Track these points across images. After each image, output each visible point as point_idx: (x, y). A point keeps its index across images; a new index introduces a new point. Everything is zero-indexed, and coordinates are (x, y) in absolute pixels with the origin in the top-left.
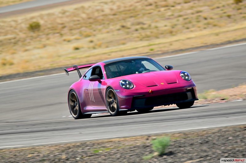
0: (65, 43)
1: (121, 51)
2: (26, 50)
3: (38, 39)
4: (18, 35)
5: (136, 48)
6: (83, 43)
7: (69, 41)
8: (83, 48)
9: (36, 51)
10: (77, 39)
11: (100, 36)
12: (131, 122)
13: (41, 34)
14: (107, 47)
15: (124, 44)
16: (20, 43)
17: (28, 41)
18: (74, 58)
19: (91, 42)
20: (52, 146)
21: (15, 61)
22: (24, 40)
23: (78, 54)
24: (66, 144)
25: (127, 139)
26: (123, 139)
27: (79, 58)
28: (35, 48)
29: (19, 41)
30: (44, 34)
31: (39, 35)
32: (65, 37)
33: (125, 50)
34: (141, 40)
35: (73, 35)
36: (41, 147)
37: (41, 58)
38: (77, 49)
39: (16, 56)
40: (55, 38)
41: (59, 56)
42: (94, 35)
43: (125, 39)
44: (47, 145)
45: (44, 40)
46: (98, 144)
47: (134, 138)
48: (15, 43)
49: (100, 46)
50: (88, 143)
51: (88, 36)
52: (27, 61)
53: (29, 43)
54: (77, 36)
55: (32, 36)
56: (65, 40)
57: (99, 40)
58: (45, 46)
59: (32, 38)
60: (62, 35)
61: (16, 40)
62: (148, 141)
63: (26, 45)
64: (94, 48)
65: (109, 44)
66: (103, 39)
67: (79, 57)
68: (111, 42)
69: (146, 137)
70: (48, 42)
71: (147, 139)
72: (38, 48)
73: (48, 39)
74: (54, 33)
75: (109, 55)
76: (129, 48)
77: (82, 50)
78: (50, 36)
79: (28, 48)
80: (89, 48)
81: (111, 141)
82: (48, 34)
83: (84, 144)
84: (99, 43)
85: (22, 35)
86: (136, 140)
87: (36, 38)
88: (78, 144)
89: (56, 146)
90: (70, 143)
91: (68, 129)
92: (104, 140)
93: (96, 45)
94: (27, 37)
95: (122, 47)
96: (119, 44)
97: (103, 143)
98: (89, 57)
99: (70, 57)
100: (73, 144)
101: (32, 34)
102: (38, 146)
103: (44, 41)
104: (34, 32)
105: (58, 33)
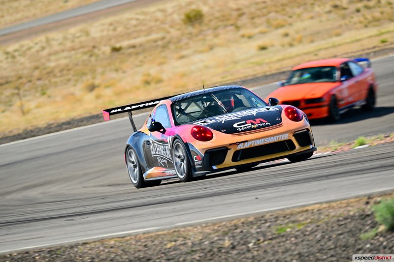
0: (245, 40)
1: (334, 46)
2: (182, 57)
3: (201, 37)
4: (168, 32)
5: (359, 40)
6: (274, 38)
7: (250, 37)
8: (273, 46)
9: (197, 58)
10: (263, 33)
11: (299, 25)
12: (341, 172)
13: (205, 28)
14: (312, 41)
15: (338, 35)
16: (172, 47)
17: (185, 41)
18: (259, 64)
19: (286, 35)
20: (207, 224)
21: (164, 76)
22: (179, 41)
23: (266, 57)
24: (232, 220)
25: (334, 204)
26: (325, 205)
27: (267, 64)
28: (196, 52)
29: (169, 42)
30: (209, 28)
31: (201, 31)
32: (243, 32)
33: (340, 45)
34: (366, 26)
35: (256, 27)
36: (190, 228)
37: (207, 67)
38: (263, 48)
39: (165, 67)
40: (226, 34)
41: (236, 63)
42: (290, 24)
43: (340, 26)
44: (200, 224)
45: (209, 38)
46: (284, 217)
47: (344, 203)
48: (164, 47)
49: (300, 41)
50: (267, 216)
51: (279, 26)
52: (184, 75)
53: (187, 44)
54: (262, 28)
55: (190, 34)
56: (243, 36)
57: (297, 32)
58: (211, 48)
59: (191, 36)
60: (238, 28)
61: (165, 41)
62: (369, 207)
63: (181, 48)
64: (291, 45)
65: (314, 36)
66: (305, 29)
67: (267, 61)
68: (318, 33)
69: (365, 199)
70: (216, 41)
71: (367, 203)
72: (202, 52)
73: (216, 36)
74: (226, 26)
75: (316, 55)
76: (348, 40)
77: (270, 49)
78: (221, 31)
79: (184, 53)
80: (283, 46)
81: (307, 211)
82: (215, 28)
83: (260, 219)
84: (297, 36)
85: (174, 33)
86: (348, 205)
87: (197, 36)
88: (251, 219)
89: (214, 224)
90: (238, 218)
91: (238, 191)
92: (293, 209)
93: (294, 40)
94: (183, 35)
95: (336, 40)
96: (331, 37)
97: (292, 214)
98: (283, 60)
99: (252, 63)
100: (243, 220)
101: (190, 29)
102: (184, 227)
103: (211, 39)
104: (193, 25)
105: (232, 25)
